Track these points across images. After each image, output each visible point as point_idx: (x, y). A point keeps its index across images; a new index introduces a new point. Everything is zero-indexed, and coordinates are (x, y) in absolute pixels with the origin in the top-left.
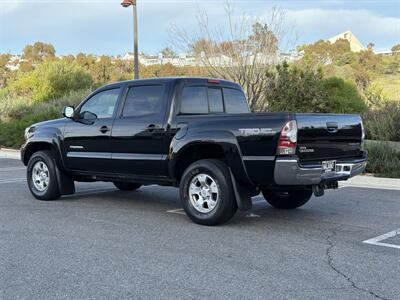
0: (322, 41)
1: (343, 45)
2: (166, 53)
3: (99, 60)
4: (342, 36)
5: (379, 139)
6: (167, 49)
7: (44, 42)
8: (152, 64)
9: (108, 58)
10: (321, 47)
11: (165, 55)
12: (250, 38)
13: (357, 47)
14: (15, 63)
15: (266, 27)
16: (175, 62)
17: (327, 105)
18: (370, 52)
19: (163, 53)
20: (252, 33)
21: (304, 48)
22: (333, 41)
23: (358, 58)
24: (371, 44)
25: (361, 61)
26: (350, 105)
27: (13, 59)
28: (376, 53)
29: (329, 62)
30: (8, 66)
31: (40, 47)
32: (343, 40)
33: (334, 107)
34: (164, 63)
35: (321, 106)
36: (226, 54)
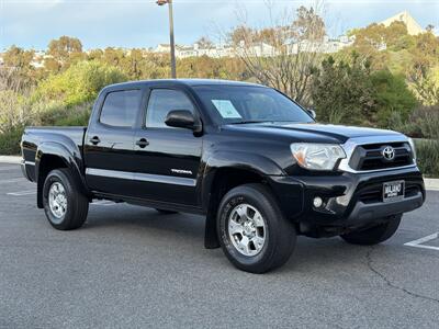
0: (375, 24)
1: (399, 28)
2: (202, 43)
3: (129, 54)
4: (397, 18)
5: (430, 137)
6: (203, 40)
7: (70, 37)
8: (187, 56)
9: (138, 51)
10: (374, 31)
11: (201, 46)
12: (295, 23)
13: (414, 29)
14: (40, 60)
15: (312, 11)
16: (212, 54)
17: (376, 102)
18: (429, 35)
19: (199, 43)
20: (297, 19)
21: (354, 32)
22: (387, 24)
23: (415, 42)
24: (430, 26)
25: (419, 45)
26: (400, 102)
27: (37, 55)
28: (436, 36)
29: (383, 47)
30: (32, 64)
31: (65, 41)
32: (398, 23)
33: (382, 105)
34: (200, 55)
35: (369, 104)
36: (268, 42)
